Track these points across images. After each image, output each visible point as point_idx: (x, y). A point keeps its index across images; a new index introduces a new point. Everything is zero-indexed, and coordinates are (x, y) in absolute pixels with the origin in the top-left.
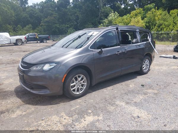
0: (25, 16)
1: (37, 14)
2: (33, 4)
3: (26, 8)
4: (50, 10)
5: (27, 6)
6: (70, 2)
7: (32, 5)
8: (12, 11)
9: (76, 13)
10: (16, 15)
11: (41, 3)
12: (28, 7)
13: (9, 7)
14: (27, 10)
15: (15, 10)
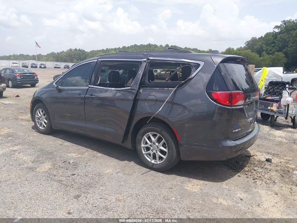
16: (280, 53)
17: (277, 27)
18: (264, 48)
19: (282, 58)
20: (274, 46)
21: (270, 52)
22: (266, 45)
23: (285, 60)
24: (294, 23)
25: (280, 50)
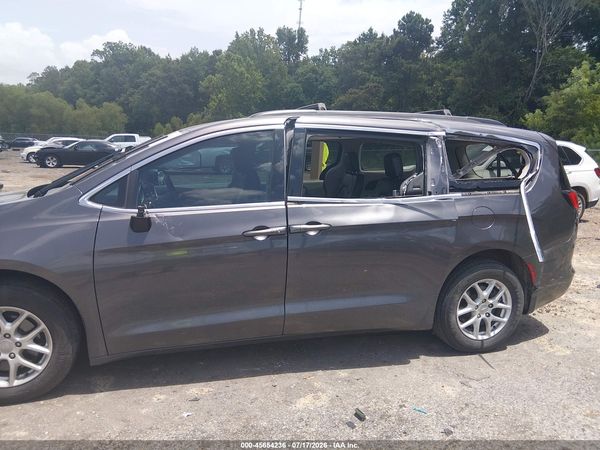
0: (292, 88)
1: (325, 83)
2: (321, 51)
3: (297, 65)
4: (360, 67)
5: (301, 59)
6: (434, 38)
7: (317, 53)
8: (258, 75)
9: (448, 73)
10: (270, 87)
11: (343, 46)
12: (306, 60)
13: (252, 62)
14: (300, 70)
15: (265, 72)
16: (113, 104)
17: (96, 52)
18: (78, 92)
19: (118, 114)
20: (98, 90)
21: (93, 101)
22: (82, 86)
23: (123, 118)
24: (127, 49)
25: (111, 99)
